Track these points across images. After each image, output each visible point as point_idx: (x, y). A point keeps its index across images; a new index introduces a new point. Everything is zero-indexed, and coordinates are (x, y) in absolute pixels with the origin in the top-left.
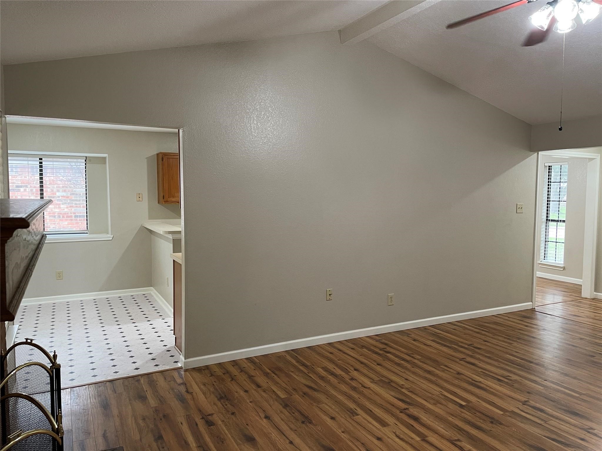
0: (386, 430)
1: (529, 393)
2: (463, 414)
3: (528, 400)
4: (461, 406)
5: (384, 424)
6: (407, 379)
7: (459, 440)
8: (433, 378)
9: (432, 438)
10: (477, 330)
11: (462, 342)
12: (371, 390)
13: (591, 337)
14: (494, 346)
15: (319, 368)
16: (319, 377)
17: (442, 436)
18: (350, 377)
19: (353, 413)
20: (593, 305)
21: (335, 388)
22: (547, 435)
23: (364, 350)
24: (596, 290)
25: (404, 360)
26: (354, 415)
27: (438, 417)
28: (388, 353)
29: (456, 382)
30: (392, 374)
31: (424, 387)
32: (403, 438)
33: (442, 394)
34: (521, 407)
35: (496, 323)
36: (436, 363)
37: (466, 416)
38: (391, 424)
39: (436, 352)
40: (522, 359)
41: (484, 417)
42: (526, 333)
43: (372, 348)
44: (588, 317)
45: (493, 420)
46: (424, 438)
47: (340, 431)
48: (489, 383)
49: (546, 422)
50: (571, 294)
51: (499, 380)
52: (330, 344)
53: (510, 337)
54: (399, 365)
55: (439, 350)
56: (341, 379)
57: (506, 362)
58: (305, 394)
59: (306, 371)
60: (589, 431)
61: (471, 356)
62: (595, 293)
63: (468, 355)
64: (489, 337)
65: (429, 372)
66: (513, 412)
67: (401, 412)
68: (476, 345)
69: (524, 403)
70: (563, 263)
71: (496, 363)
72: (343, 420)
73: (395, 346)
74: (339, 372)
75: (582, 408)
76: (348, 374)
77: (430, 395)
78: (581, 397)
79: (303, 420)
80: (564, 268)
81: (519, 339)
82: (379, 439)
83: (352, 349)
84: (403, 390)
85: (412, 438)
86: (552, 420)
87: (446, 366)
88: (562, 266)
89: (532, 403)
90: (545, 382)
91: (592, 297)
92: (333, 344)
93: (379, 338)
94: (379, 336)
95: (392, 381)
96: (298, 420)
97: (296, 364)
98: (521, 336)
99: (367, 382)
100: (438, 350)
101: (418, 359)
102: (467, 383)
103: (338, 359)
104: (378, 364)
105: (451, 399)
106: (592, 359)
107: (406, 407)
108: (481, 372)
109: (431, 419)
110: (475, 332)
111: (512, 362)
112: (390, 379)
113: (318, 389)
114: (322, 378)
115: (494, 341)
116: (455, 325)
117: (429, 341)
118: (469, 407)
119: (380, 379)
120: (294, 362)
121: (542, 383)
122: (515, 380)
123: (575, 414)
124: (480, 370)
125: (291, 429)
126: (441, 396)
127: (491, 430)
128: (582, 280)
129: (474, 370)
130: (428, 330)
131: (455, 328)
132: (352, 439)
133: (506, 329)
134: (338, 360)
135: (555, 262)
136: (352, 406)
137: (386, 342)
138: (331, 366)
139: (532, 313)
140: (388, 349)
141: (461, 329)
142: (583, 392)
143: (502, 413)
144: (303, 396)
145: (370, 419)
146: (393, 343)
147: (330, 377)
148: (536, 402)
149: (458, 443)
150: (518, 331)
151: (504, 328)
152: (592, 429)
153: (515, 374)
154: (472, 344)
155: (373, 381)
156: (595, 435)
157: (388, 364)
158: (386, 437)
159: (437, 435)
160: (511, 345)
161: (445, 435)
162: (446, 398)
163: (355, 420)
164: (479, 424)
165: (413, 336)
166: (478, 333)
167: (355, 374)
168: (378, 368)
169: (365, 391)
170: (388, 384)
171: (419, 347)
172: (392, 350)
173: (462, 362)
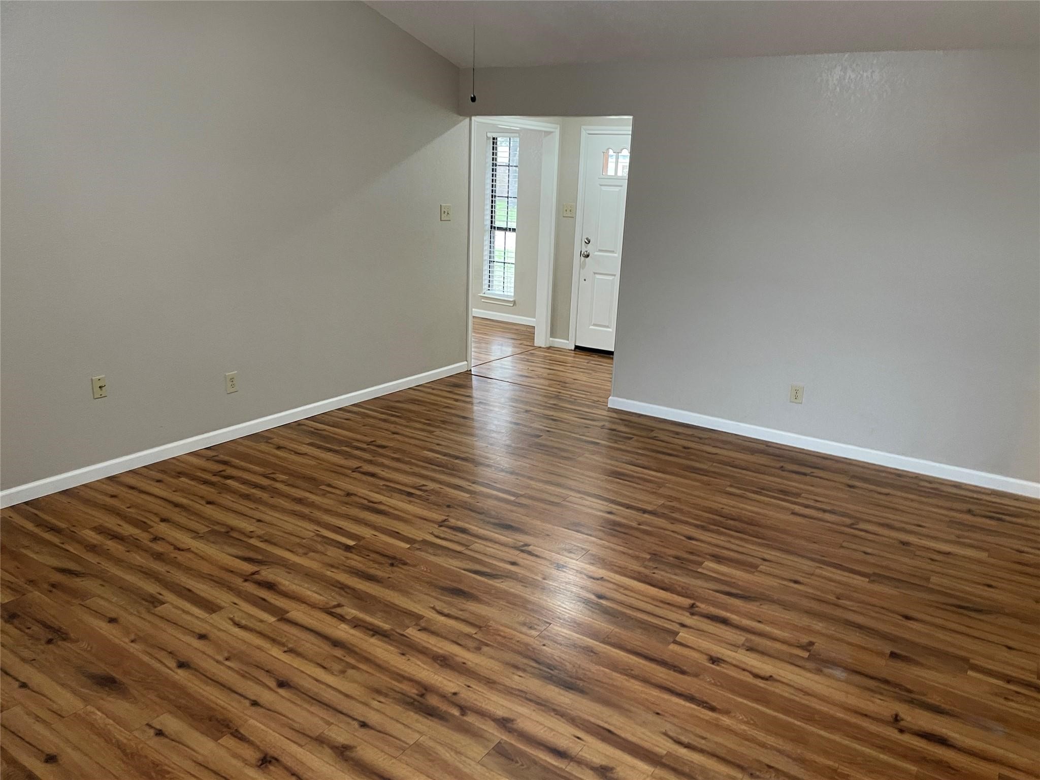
0: (215, 618)
1: (449, 506)
2: (349, 561)
3: (447, 518)
4: (348, 548)
5: (211, 607)
6: (259, 521)
7: (339, 605)
8: (306, 511)
9: (297, 613)
10: (384, 416)
11: (358, 441)
12: (193, 552)
13: (539, 407)
14: (407, 440)
15: (87, 530)
16: (86, 547)
17: (313, 606)
18: (152, 537)
19: (154, 601)
20: (548, 358)
21: (118, 562)
22: (468, 567)
23: (183, 479)
24: (553, 334)
25: (256, 486)
26: (156, 604)
27: (309, 575)
28: (229, 479)
29: (343, 509)
30: (233, 515)
31: (289, 528)
32: (246, 625)
33: (317, 535)
34: (437, 531)
35: (413, 401)
36: (313, 482)
37: (353, 563)
38: (225, 605)
39: (315, 463)
40: (445, 455)
41: (381, 559)
42: (453, 411)
43: (199, 474)
44: (539, 377)
45: (393, 561)
46: (282, 616)
47: (127, 640)
48: (393, 502)
49: (467, 546)
50: (521, 342)
51: (410, 494)
52: (111, 479)
53: (431, 421)
54: (247, 497)
55: (320, 460)
56: (134, 544)
57: (421, 463)
58: (53, 586)
59: (56, 540)
60: (523, 549)
61: (370, 462)
62: (551, 339)
63: (365, 461)
64: (401, 425)
65: (300, 501)
66: (425, 542)
67: (246, 580)
68: (379, 442)
69: (441, 524)
70: (513, 294)
71: (406, 468)
72: (134, 620)
73: (242, 464)
74: (128, 530)
75: (516, 516)
76: (149, 532)
77: (298, 540)
78: (517, 501)
79: (50, 637)
80: (514, 302)
81: (444, 422)
82: (202, 637)
83: (158, 481)
84: (253, 541)
85: (261, 621)
86: (476, 542)
87: (329, 485)
88: (512, 300)
89: (453, 522)
90: (473, 485)
91: (548, 346)
92: (119, 477)
93: (214, 453)
94: (214, 450)
95: (232, 529)
96: (38, 639)
97: (37, 530)
98: (447, 417)
99: (186, 540)
100: (318, 459)
101: (282, 482)
102: (360, 508)
103: (128, 505)
104: (209, 503)
105: (333, 540)
106: (537, 440)
107: (255, 569)
108: (384, 485)
109: (296, 582)
110: (380, 419)
111: (430, 461)
112: (228, 526)
113: (84, 571)
114: (92, 548)
115: (407, 432)
116: (349, 412)
117: (304, 445)
118: (361, 548)
119: (210, 529)
120: (30, 526)
121: (469, 488)
122: (433, 490)
123: (508, 527)
124: (382, 483)
125: (24, 660)
126: (315, 538)
127: (389, 578)
128: (535, 320)
129: (374, 485)
130: (303, 427)
131: (350, 418)
132: (149, 650)
133: (428, 409)
134: (128, 508)
135: (502, 293)
136: (151, 588)
137: (227, 458)
138: (111, 522)
139: (467, 379)
140: (230, 471)
141: (358, 418)
142: (520, 492)
143: (409, 546)
144: (51, 591)
145: (188, 606)
146: (237, 458)
147: (111, 544)
148: (458, 520)
149: (338, 610)
150: (445, 410)
151: (424, 408)
152: (526, 545)
153: (433, 480)
154: (373, 441)
155: (196, 534)
156: (530, 553)
157: (227, 499)
158: (215, 631)
159: (304, 605)
160: (433, 435)
161: (317, 602)
162: (325, 540)
163: (157, 613)
164: (372, 571)
165: (276, 440)
166: (385, 421)
167: (163, 529)
168: (209, 510)
169: (181, 557)
170: (227, 535)
171: (285, 459)
172: (235, 472)
173: (355, 475)
